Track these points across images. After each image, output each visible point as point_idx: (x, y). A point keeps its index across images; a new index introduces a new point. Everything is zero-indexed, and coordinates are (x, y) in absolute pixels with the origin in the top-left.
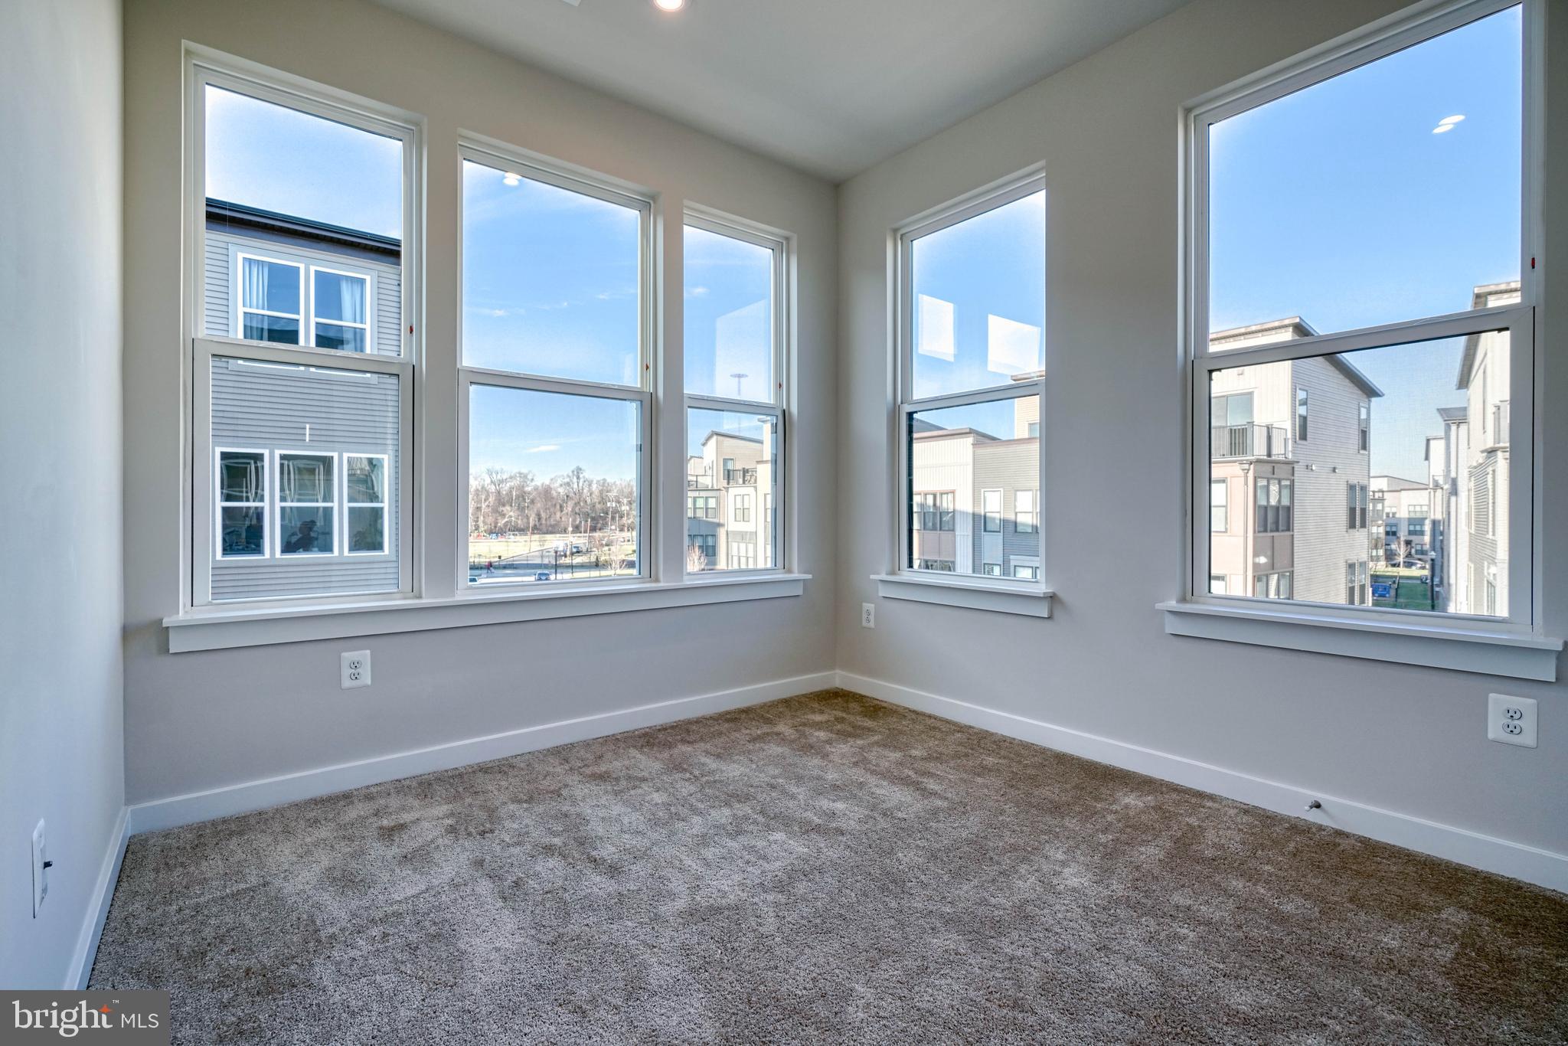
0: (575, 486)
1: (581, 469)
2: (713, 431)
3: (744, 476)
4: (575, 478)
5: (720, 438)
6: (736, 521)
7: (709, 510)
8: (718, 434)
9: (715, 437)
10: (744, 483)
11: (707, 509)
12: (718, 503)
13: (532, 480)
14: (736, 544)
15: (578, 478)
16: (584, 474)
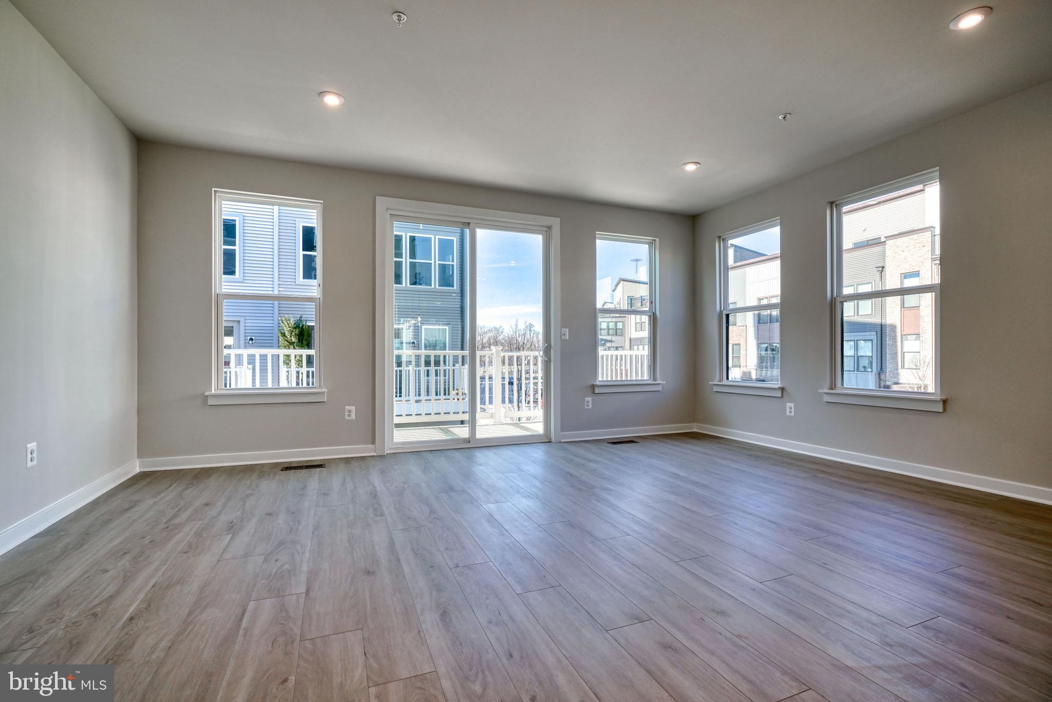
0: (528, 336)
1: (532, 325)
2: (620, 278)
3: (642, 302)
4: (528, 331)
5: (625, 283)
6: (636, 331)
7: (618, 330)
8: (624, 280)
9: (622, 282)
10: (642, 306)
11: (616, 329)
12: (624, 325)
13: (502, 332)
14: (637, 346)
15: (530, 331)
16: (534, 328)
